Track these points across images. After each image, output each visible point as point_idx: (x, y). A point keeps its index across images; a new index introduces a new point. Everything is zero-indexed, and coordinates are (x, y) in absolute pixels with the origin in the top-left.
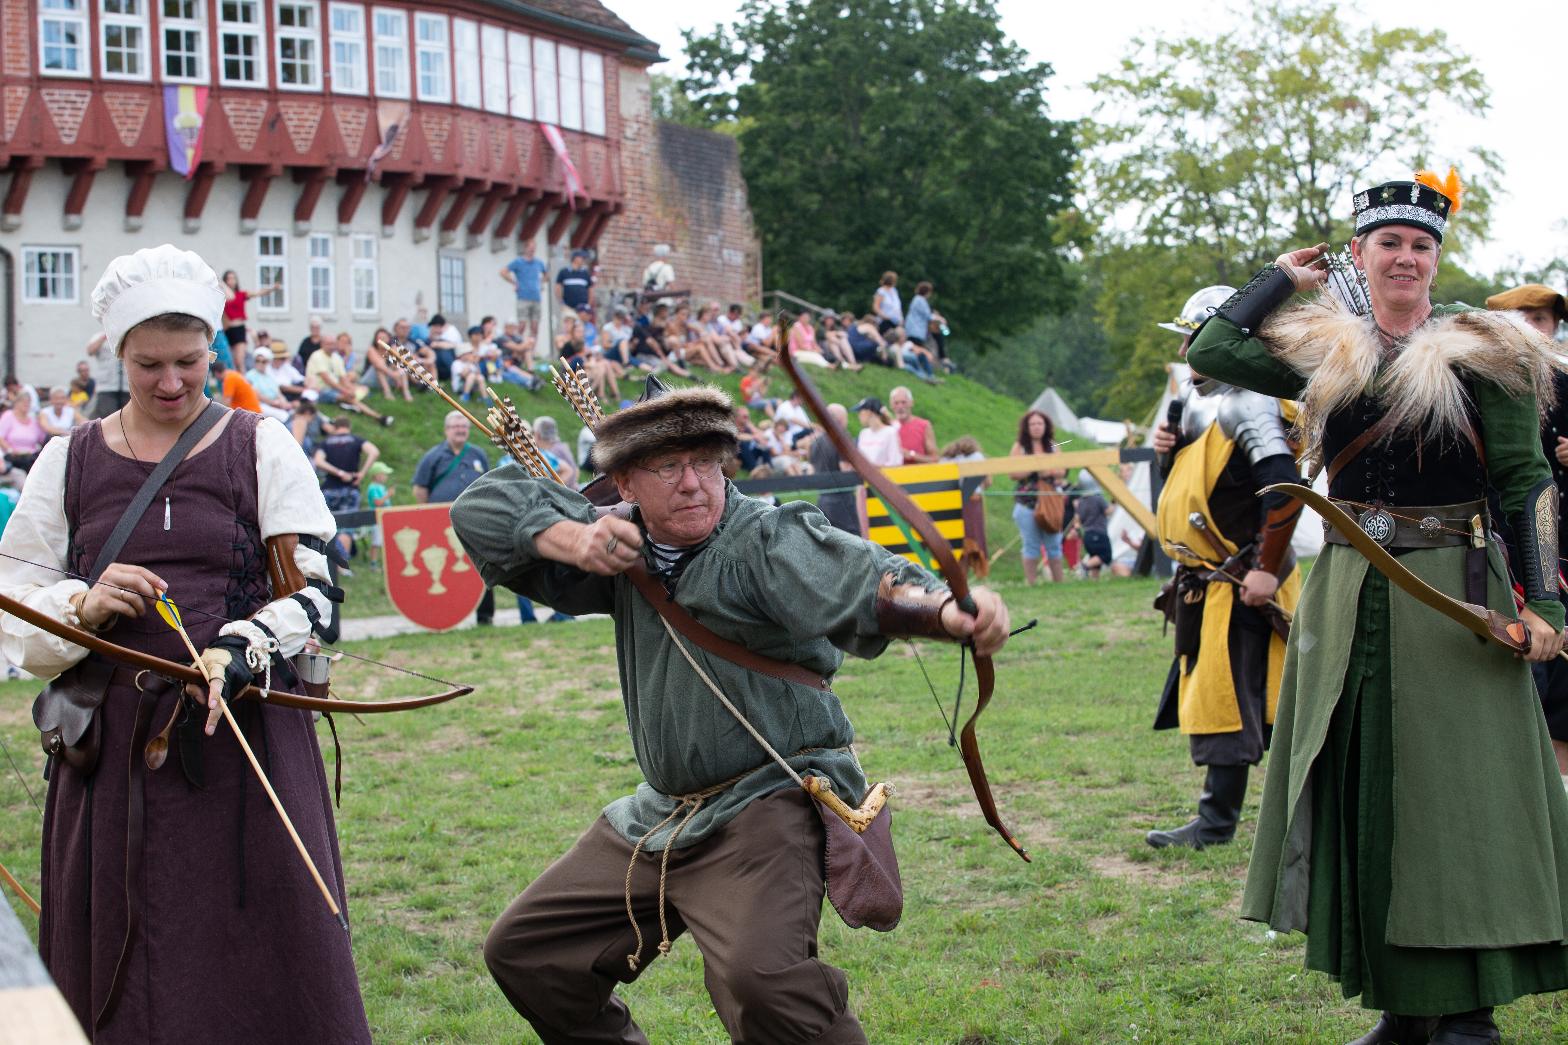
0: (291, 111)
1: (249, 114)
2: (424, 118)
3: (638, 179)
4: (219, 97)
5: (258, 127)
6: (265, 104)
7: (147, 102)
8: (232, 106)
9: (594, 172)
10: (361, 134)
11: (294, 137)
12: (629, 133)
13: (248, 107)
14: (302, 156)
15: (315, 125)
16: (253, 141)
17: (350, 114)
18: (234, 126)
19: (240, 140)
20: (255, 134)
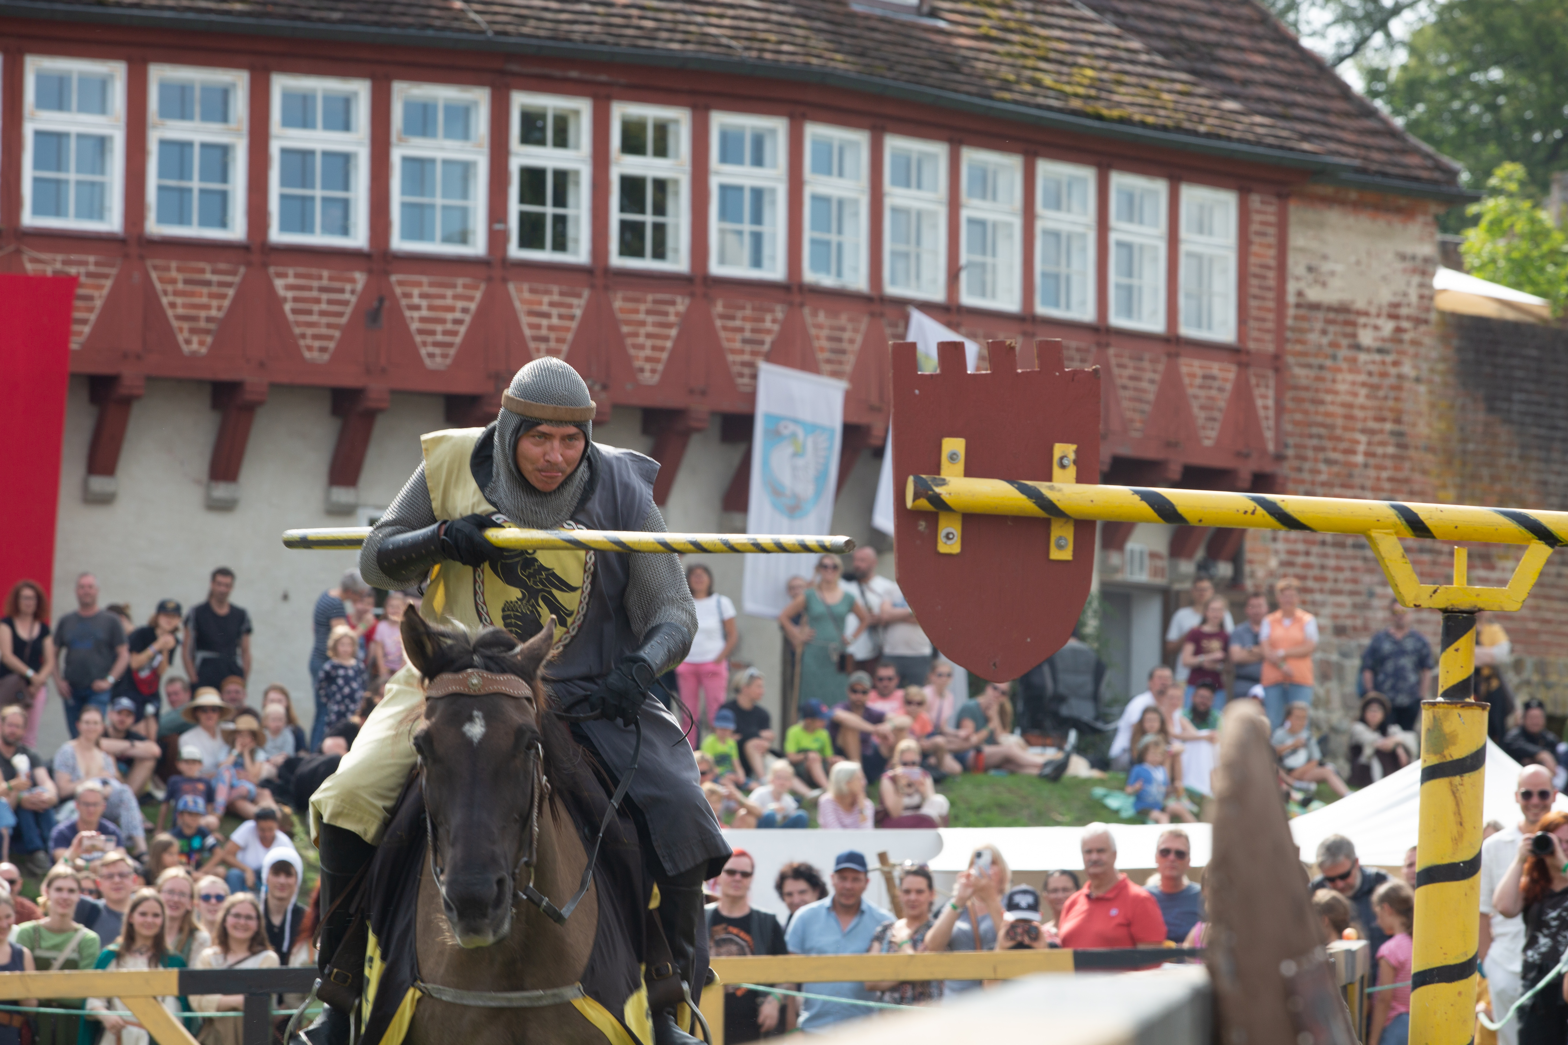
0: (416, 292)
1: (325, 296)
2: (719, 307)
3: (1388, 426)
4: (265, 265)
5: (344, 320)
6: (360, 278)
7: (114, 271)
8: (291, 280)
9: (1200, 416)
10: (570, 336)
11: (418, 339)
12: (1366, 337)
13: (325, 283)
14: (434, 373)
15: (468, 318)
16: (332, 345)
17: (546, 299)
18: (291, 317)
19: (302, 343)
20: (337, 334)
